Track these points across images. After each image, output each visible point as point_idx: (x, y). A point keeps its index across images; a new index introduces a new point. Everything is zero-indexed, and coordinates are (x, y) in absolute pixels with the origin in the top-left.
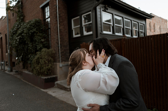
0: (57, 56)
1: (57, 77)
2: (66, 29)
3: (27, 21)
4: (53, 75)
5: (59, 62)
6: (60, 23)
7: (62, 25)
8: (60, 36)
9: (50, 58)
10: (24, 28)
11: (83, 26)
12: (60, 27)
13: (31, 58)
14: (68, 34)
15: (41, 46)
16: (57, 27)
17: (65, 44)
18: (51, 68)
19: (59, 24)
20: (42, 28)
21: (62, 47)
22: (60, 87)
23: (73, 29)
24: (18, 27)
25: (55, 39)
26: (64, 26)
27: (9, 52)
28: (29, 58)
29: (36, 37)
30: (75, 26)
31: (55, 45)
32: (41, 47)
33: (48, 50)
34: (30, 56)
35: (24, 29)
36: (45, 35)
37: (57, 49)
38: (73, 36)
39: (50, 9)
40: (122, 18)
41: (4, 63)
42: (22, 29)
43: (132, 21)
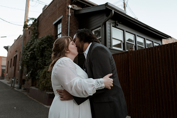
13: (39, 74)
27: (20, 69)
34: (38, 71)
39: (62, 25)
40: (134, 35)
41: (15, 80)
42: (35, 45)
43: (146, 39)
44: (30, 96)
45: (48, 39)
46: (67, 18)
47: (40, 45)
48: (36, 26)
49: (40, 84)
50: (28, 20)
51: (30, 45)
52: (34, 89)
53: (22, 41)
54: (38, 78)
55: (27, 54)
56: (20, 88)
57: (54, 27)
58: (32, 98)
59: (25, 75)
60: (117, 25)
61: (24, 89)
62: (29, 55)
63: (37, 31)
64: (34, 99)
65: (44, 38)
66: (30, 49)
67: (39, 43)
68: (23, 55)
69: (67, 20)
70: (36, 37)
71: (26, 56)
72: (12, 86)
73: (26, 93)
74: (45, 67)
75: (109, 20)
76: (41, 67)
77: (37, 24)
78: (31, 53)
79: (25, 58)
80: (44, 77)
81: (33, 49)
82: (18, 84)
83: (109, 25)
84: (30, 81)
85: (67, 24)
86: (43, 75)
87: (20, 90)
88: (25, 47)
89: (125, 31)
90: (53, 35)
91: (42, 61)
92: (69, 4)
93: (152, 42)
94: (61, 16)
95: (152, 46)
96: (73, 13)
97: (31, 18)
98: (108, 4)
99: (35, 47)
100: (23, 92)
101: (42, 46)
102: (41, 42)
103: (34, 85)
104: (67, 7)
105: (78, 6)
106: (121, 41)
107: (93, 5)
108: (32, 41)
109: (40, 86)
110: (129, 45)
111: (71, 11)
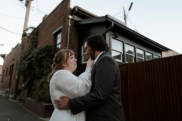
13: (36, 84)
27: (16, 78)
29: (45, 62)
30: (84, 53)
32: (47, 72)
34: (35, 81)
38: (82, 62)
39: (61, 35)
40: (134, 47)
41: (9, 90)
42: (33, 54)
43: (145, 51)
44: (25, 107)
45: (47, 49)
46: (67, 28)
47: (38, 55)
48: (35, 35)
49: (36, 95)
50: (27, 29)
51: (28, 54)
52: (29, 100)
53: (20, 50)
54: (34, 89)
55: (24, 64)
56: (15, 98)
57: (53, 37)
58: (27, 110)
59: (21, 85)
60: (117, 37)
61: (19, 100)
62: (27, 65)
63: (36, 40)
64: (29, 110)
65: (43, 48)
66: (27, 58)
67: (38, 53)
68: (20, 64)
69: (67, 30)
70: (34, 46)
71: (23, 66)
72: (6, 97)
73: (21, 104)
74: (42, 77)
75: (109, 32)
76: (39, 77)
77: (36, 33)
78: (29, 62)
79: (22, 68)
80: (41, 87)
81: (31, 58)
82: (13, 94)
83: (109, 37)
84: (26, 91)
85: (67, 35)
86: (40, 85)
87: (15, 101)
88: (23, 56)
89: (125, 43)
90: (52, 44)
91: (40, 71)
92: (69, 15)
93: (152, 55)
94: (61, 26)
95: (152, 59)
96: (74, 23)
97: (30, 27)
98: (108, 16)
99: (33, 56)
100: (18, 103)
101: (40, 55)
102: (39, 52)
103: (30, 95)
104: (67, 18)
105: (78, 17)
106: (121, 53)
107: (93, 16)
108: (30, 51)
109: (36, 96)
110: (129, 56)
111: (71, 21)
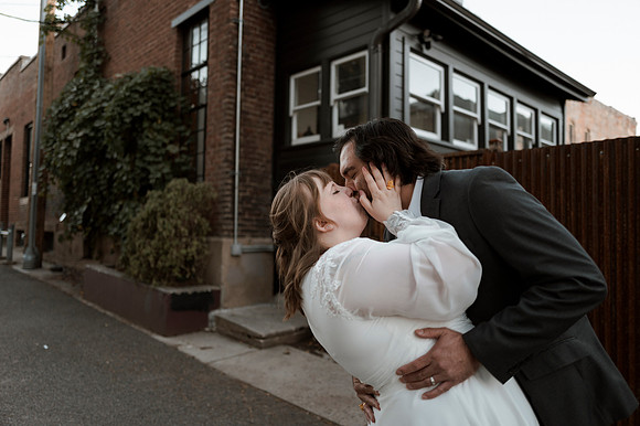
0: (225, 213)
1: (219, 292)
2: (267, 112)
3: (118, 75)
4: (205, 283)
5: (231, 234)
6: (247, 88)
7: (253, 97)
8: (241, 134)
9: (198, 217)
10: (104, 101)
11: (332, 103)
12: (245, 101)
13: (120, 217)
14: (271, 132)
15: (166, 170)
16: (233, 101)
17: (257, 168)
18: (196, 257)
19: (241, 90)
20: (172, 104)
21: (248, 179)
22: (231, 333)
23: (291, 113)
24: (81, 97)
25: (220, 145)
26: (260, 99)
27: (34, 193)
28: (114, 215)
29: (150, 136)
30: (300, 104)
31: (220, 168)
32: (163, 175)
33: (190, 185)
34: (117, 207)
35: (105, 104)
36: (185, 131)
37: (227, 184)
38: (290, 140)
39: (210, 30)
42: (97, 104)
43: (515, 101)
45: (156, 86)
46: (232, 5)
48: (95, 27)
51: (74, 104)
52: (102, 274)
54: (118, 235)
55: (66, 140)
56: (37, 265)
57: (175, 36)
60: (428, 47)
61: (53, 270)
62: (77, 144)
63: (101, 49)
65: (138, 80)
70: (96, 72)
71: (63, 148)
74: (149, 193)
75: (401, 28)
76: (129, 191)
78: (85, 135)
79: (61, 156)
80: (150, 230)
81: (91, 120)
82: (29, 249)
84: (78, 241)
85: (234, 31)
87: (38, 274)
88: (56, 112)
90: (173, 68)
91: (132, 171)
99: (100, 111)
101: (131, 110)
102: (126, 97)
106: (436, 106)
110: (461, 119)
